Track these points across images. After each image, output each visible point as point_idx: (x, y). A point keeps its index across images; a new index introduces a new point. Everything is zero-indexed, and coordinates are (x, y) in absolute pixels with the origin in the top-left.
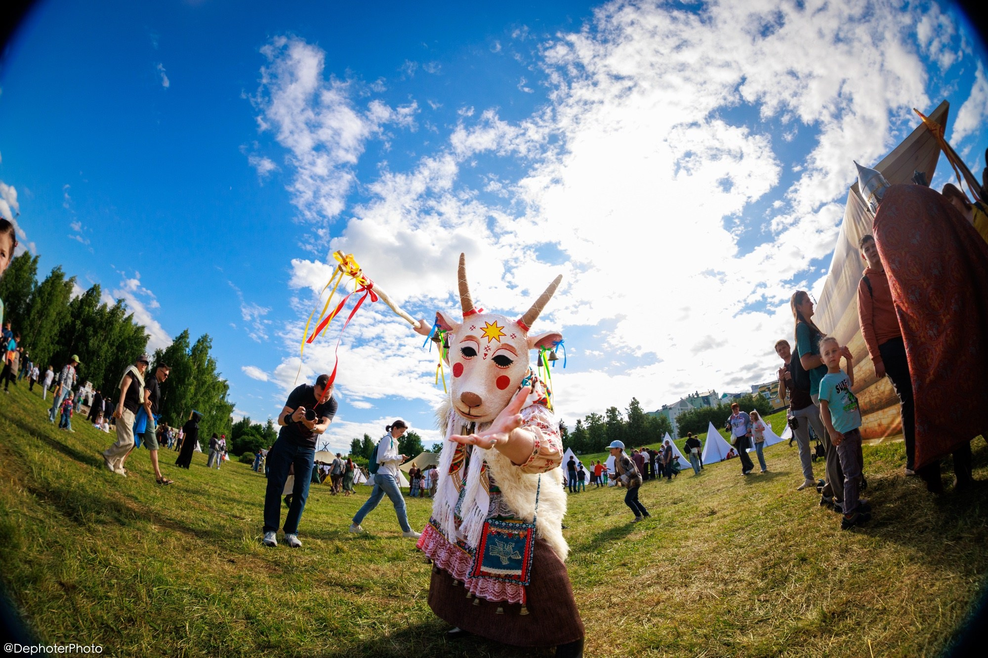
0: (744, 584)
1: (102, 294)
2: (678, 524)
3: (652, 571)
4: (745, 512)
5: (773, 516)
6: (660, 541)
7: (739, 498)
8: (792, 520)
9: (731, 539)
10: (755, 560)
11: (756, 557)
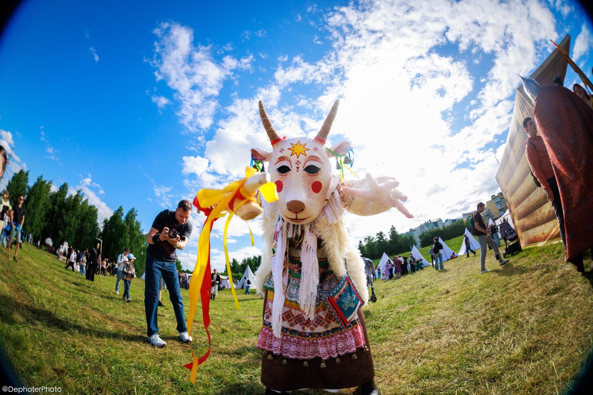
0: (474, 334)
1: (68, 188)
2: (428, 300)
3: (417, 330)
4: (467, 291)
5: (485, 292)
6: (419, 311)
7: (462, 282)
8: (497, 294)
9: (462, 307)
10: (478, 319)
11: (479, 317)
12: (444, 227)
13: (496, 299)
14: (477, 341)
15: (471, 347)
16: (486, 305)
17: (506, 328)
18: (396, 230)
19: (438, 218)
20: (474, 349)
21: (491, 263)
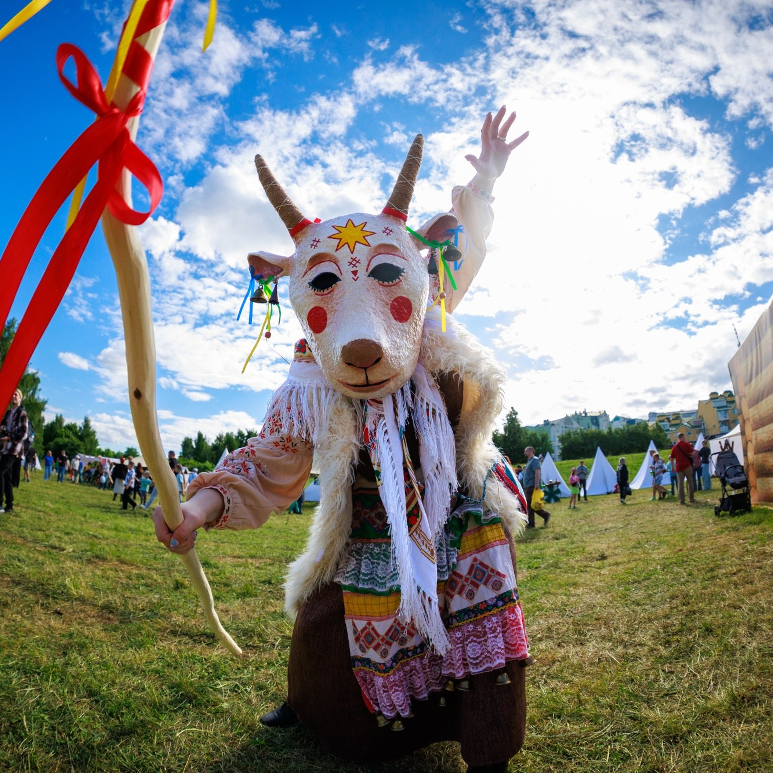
0: (646, 648)
2: (565, 566)
3: (542, 622)
4: (641, 563)
5: (672, 573)
6: (547, 585)
7: (632, 543)
8: (695, 582)
9: (627, 592)
10: (655, 622)
11: (656, 618)
12: (610, 429)
13: (692, 591)
14: (649, 663)
15: (637, 672)
16: (673, 598)
17: (705, 651)
18: (518, 416)
19: (602, 410)
20: (645, 677)
21: (690, 519)
